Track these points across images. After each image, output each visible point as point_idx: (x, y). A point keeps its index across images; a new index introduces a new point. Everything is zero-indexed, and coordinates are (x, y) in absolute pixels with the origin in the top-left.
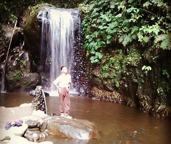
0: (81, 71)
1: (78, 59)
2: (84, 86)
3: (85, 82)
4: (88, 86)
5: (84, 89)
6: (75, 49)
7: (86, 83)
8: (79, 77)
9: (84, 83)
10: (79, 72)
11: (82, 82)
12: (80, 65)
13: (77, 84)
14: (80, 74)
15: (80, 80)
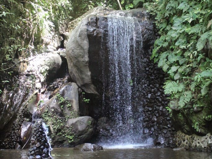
0: (159, 106)
1: (153, 88)
2: (165, 132)
3: (167, 125)
4: (171, 132)
5: (165, 137)
6: (147, 71)
7: (169, 127)
8: (157, 117)
9: (165, 126)
10: (156, 110)
11: (161, 126)
12: (158, 97)
13: (155, 130)
14: (158, 112)
15: (158, 122)
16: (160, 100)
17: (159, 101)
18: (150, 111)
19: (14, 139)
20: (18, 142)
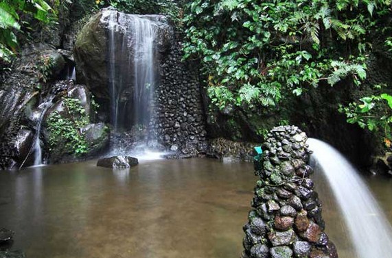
0: (183, 112)
8: (180, 123)
10: (179, 116)
12: (181, 103)
13: (178, 136)
14: (182, 119)
15: (182, 129)
16: (184, 106)
17: (182, 107)
18: (172, 117)
19: (6, 154)
20: (13, 157)
